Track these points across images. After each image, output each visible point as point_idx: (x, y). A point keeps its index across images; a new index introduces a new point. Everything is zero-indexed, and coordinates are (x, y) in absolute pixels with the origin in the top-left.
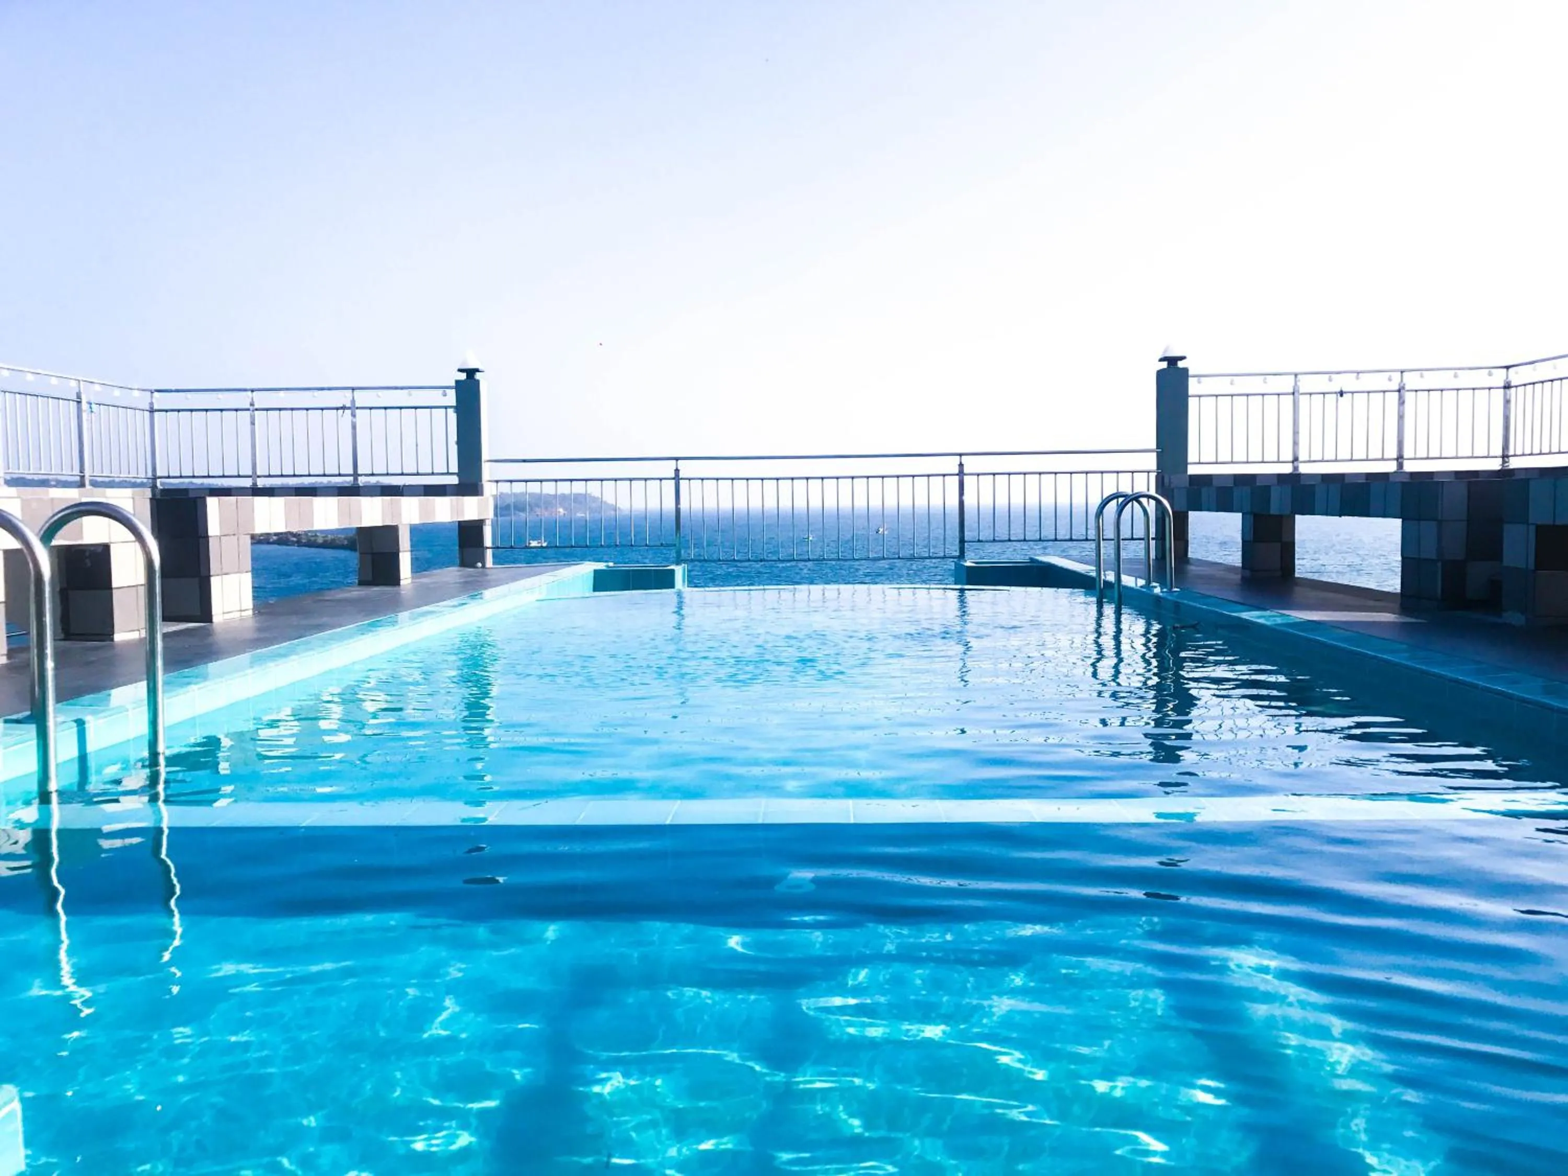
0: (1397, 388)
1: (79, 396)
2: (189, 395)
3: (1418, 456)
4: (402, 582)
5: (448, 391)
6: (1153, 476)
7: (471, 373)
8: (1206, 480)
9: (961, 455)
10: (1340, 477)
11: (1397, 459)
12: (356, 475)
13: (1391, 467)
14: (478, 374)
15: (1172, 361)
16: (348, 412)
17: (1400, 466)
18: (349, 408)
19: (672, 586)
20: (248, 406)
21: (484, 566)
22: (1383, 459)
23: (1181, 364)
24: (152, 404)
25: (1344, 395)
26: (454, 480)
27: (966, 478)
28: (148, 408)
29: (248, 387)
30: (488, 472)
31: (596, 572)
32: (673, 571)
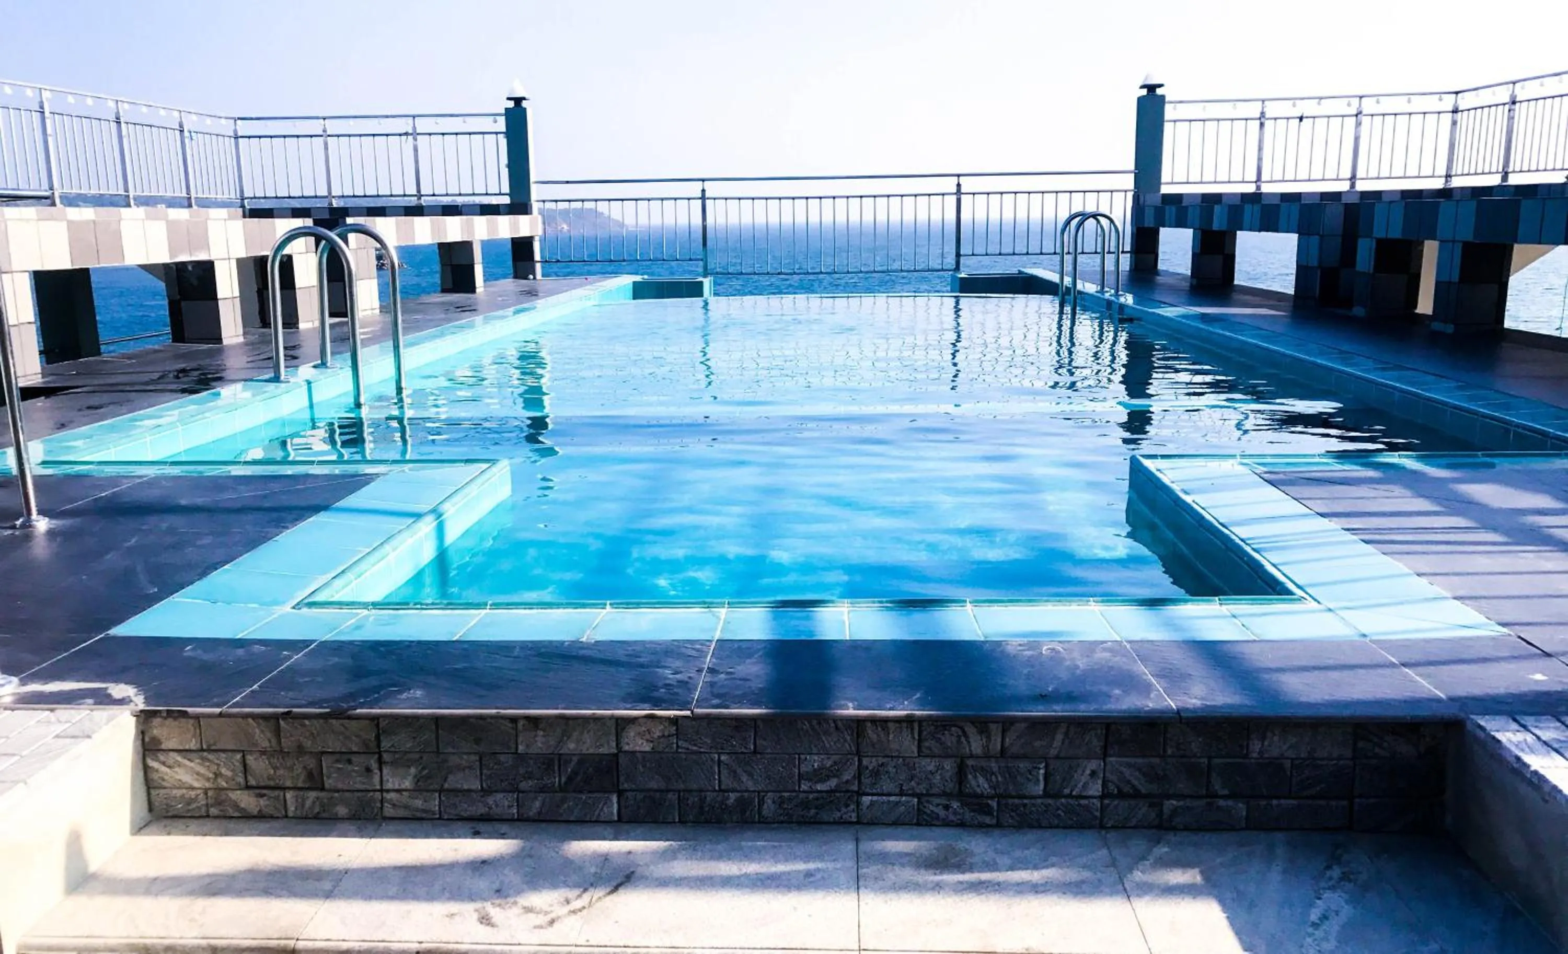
0: (1355, 113)
1: (181, 125)
2: (269, 122)
3: (1370, 176)
4: (478, 290)
5: (497, 117)
6: (1130, 195)
7: (518, 101)
8: (1176, 199)
9: (958, 176)
10: (1296, 197)
11: (1350, 179)
12: (419, 196)
13: (1344, 187)
14: (524, 102)
15: (1151, 88)
16: (410, 138)
17: (1353, 186)
18: (411, 134)
19: (702, 296)
20: (321, 133)
21: (535, 278)
22: (1337, 179)
23: (1159, 91)
24: (235, 131)
25: (1304, 120)
26: (506, 200)
27: (963, 196)
28: (232, 134)
29: (320, 115)
30: (536, 192)
31: (634, 283)
32: (701, 282)
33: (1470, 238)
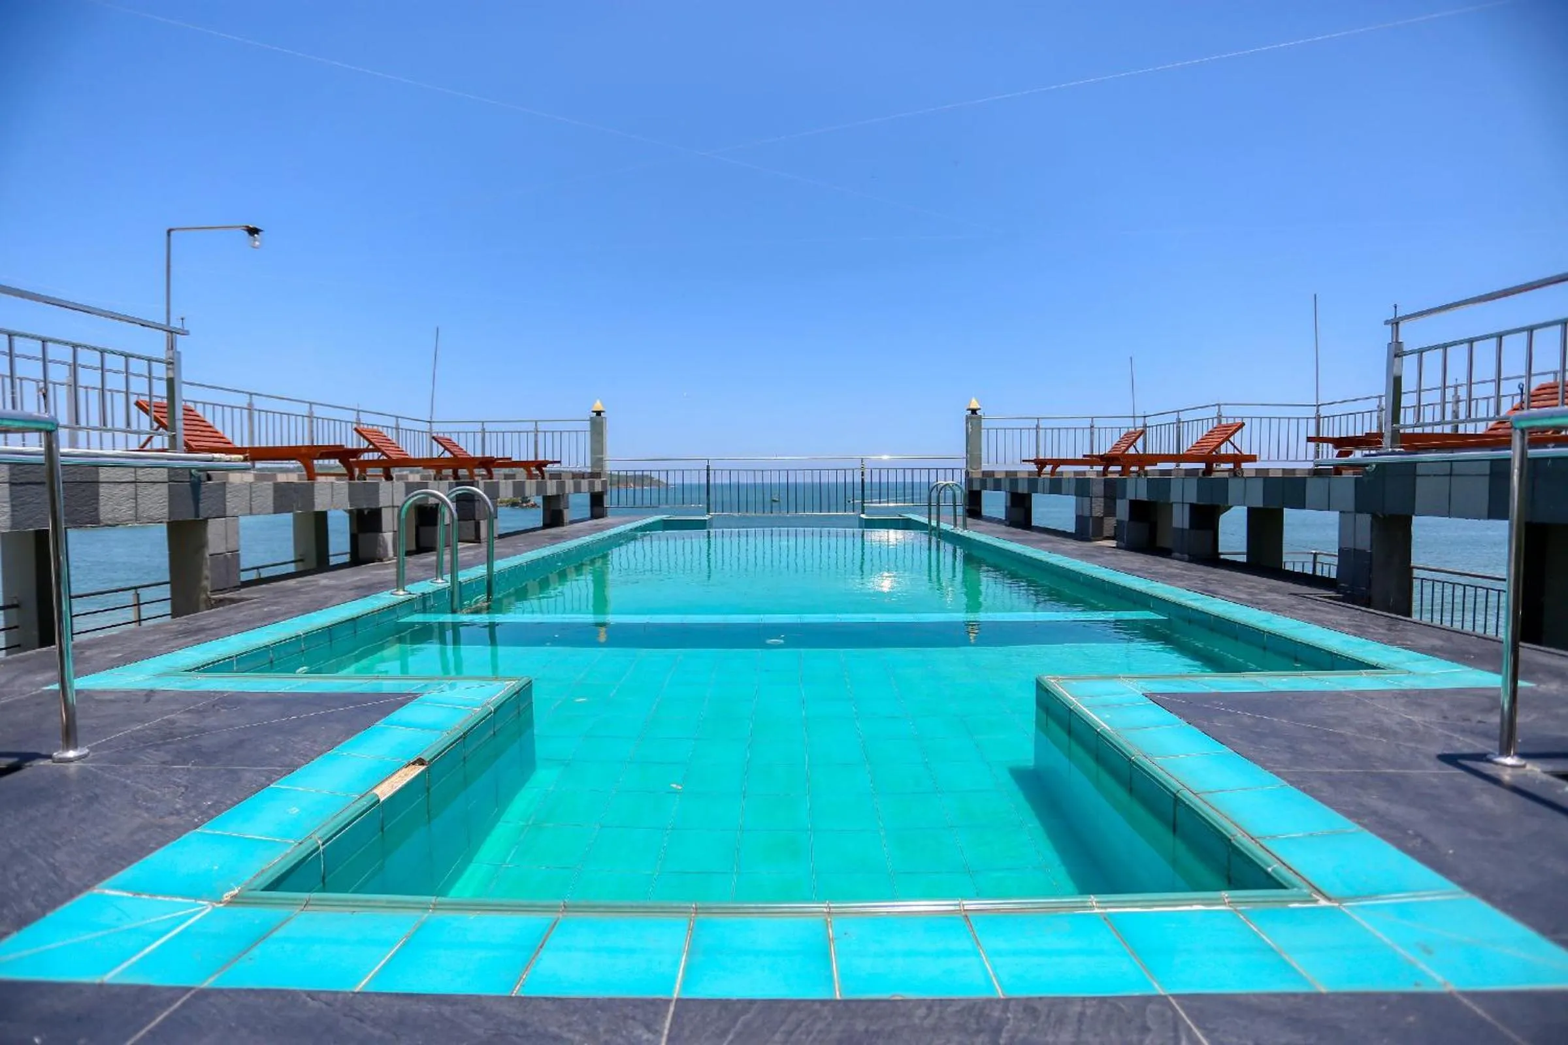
0: (1089, 426)
4: (565, 525)
5: (586, 423)
6: (964, 471)
7: (598, 413)
8: (991, 474)
14: (602, 414)
15: (974, 410)
18: (533, 432)
20: (480, 430)
24: (431, 429)
26: (588, 471)
28: (429, 431)
31: (663, 520)
33: (1194, 501)
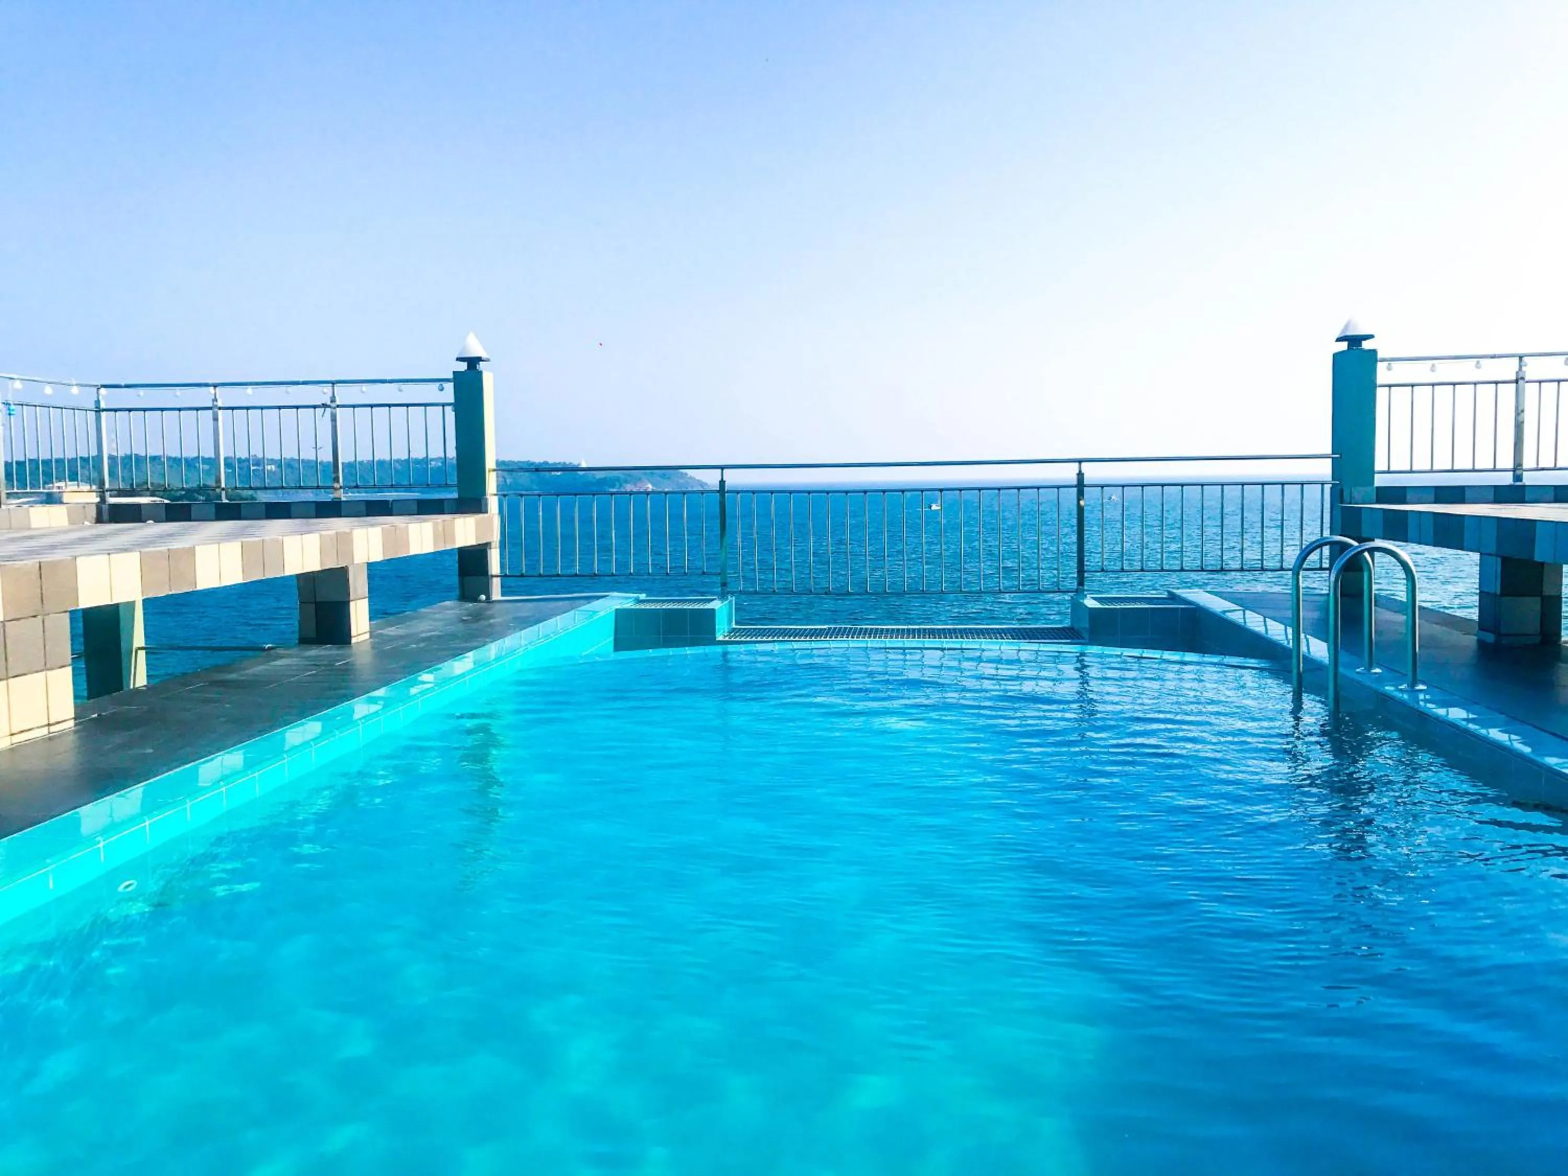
4: (354, 639)
5: (445, 384)
6: (1328, 489)
7: (473, 362)
9: (1080, 461)
12: (337, 487)
14: (480, 363)
15: (1354, 341)
16: (328, 411)
18: (329, 406)
20: (209, 405)
21: (489, 599)
23: (1366, 345)
24: (97, 402)
26: (453, 494)
27: (1086, 490)
28: (93, 407)
29: (210, 382)
31: (618, 612)
32: (712, 610)
